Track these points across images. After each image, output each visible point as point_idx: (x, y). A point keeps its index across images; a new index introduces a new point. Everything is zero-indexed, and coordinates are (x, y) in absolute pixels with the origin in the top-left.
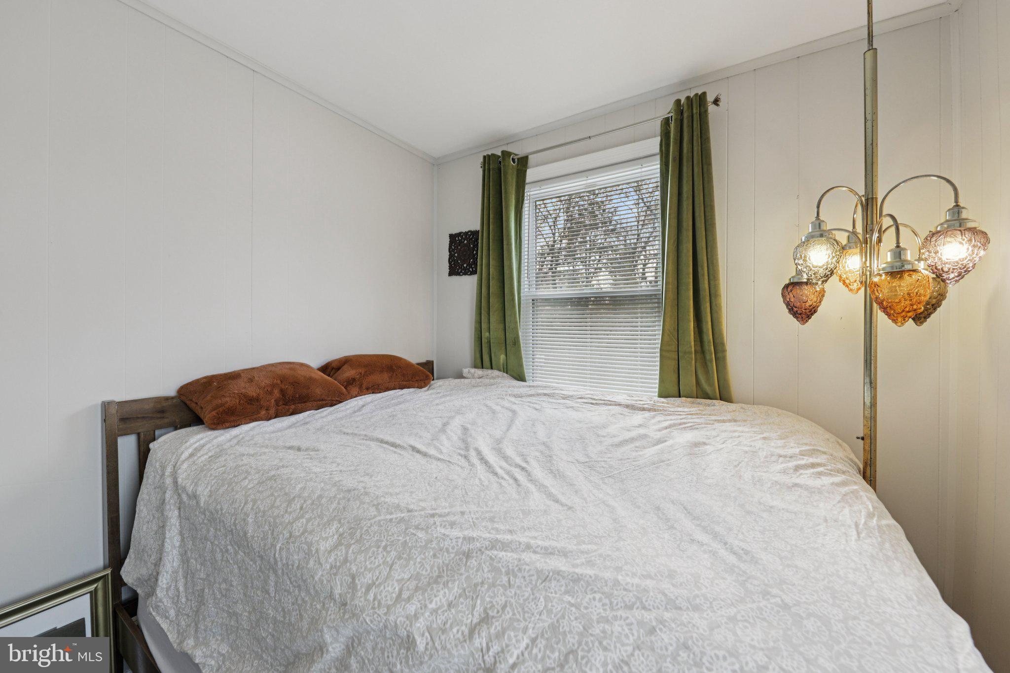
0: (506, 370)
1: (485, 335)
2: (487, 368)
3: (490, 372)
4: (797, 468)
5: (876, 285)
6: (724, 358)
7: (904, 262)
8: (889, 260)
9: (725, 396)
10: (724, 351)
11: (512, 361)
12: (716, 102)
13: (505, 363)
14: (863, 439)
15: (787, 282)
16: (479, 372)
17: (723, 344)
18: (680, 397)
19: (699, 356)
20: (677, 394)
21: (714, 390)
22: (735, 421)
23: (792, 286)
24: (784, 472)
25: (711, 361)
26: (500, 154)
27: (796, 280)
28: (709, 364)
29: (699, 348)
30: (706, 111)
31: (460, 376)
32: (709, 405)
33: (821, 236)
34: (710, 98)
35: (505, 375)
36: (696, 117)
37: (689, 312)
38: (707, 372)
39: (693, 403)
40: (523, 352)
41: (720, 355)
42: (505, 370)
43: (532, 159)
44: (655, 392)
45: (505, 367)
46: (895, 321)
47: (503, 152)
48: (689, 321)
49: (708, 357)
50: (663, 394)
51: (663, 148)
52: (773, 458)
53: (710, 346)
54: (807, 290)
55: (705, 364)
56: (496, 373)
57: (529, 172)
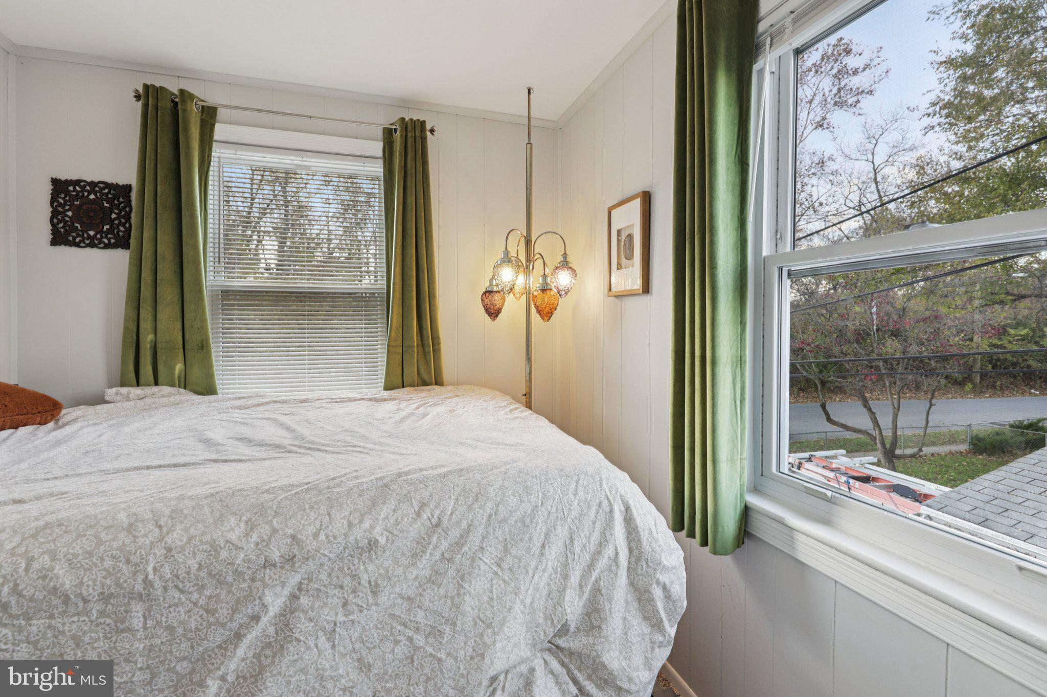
0: (184, 383)
1: (148, 338)
2: (148, 385)
3: (155, 389)
4: (511, 411)
5: (536, 296)
6: (439, 349)
7: (547, 284)
8: (541, 282)
9: (439, 382)
10: (439, 344)
11: (196, 373)
12: (432, 131)
13: (183, 374)
14: (525, 395)
15: (484, 290)
16: (136, 391)
17: (438, 338)
18: (403, 387)
19: (420, 348)
20: (401, 385)
21: (432, 377)
22: (458, 396)
23: (488, 293)
24: (506, 414)
25: (429, 353)
26: (176, 92)
27: (490, 289)
28: (428, 356)
29: (420, 343)
30: (426, 138)
31: (100, 400)
32: (430, 390)
33: (509, 262)
34: (428, 127)
35: (182, 390)
36: (418, 140)
37: (413, 310)
38: (427, 363)
39: (416, 390)
40: (214, 359)
41: (436, 347)
42: (183, 385)
43: (221, 113)
44: (380, 387)
45: (183, 380)
46: (543, 318)
47: (182, 91)
48: (413, 318)
49: (427, 349)
50: (388, 387)
51: (387, 155)
52: (497, 409)
53: (429, 340)
54: (497, 297)
55: (425, 354)
56: (166, 389)
57: (218, 127)
